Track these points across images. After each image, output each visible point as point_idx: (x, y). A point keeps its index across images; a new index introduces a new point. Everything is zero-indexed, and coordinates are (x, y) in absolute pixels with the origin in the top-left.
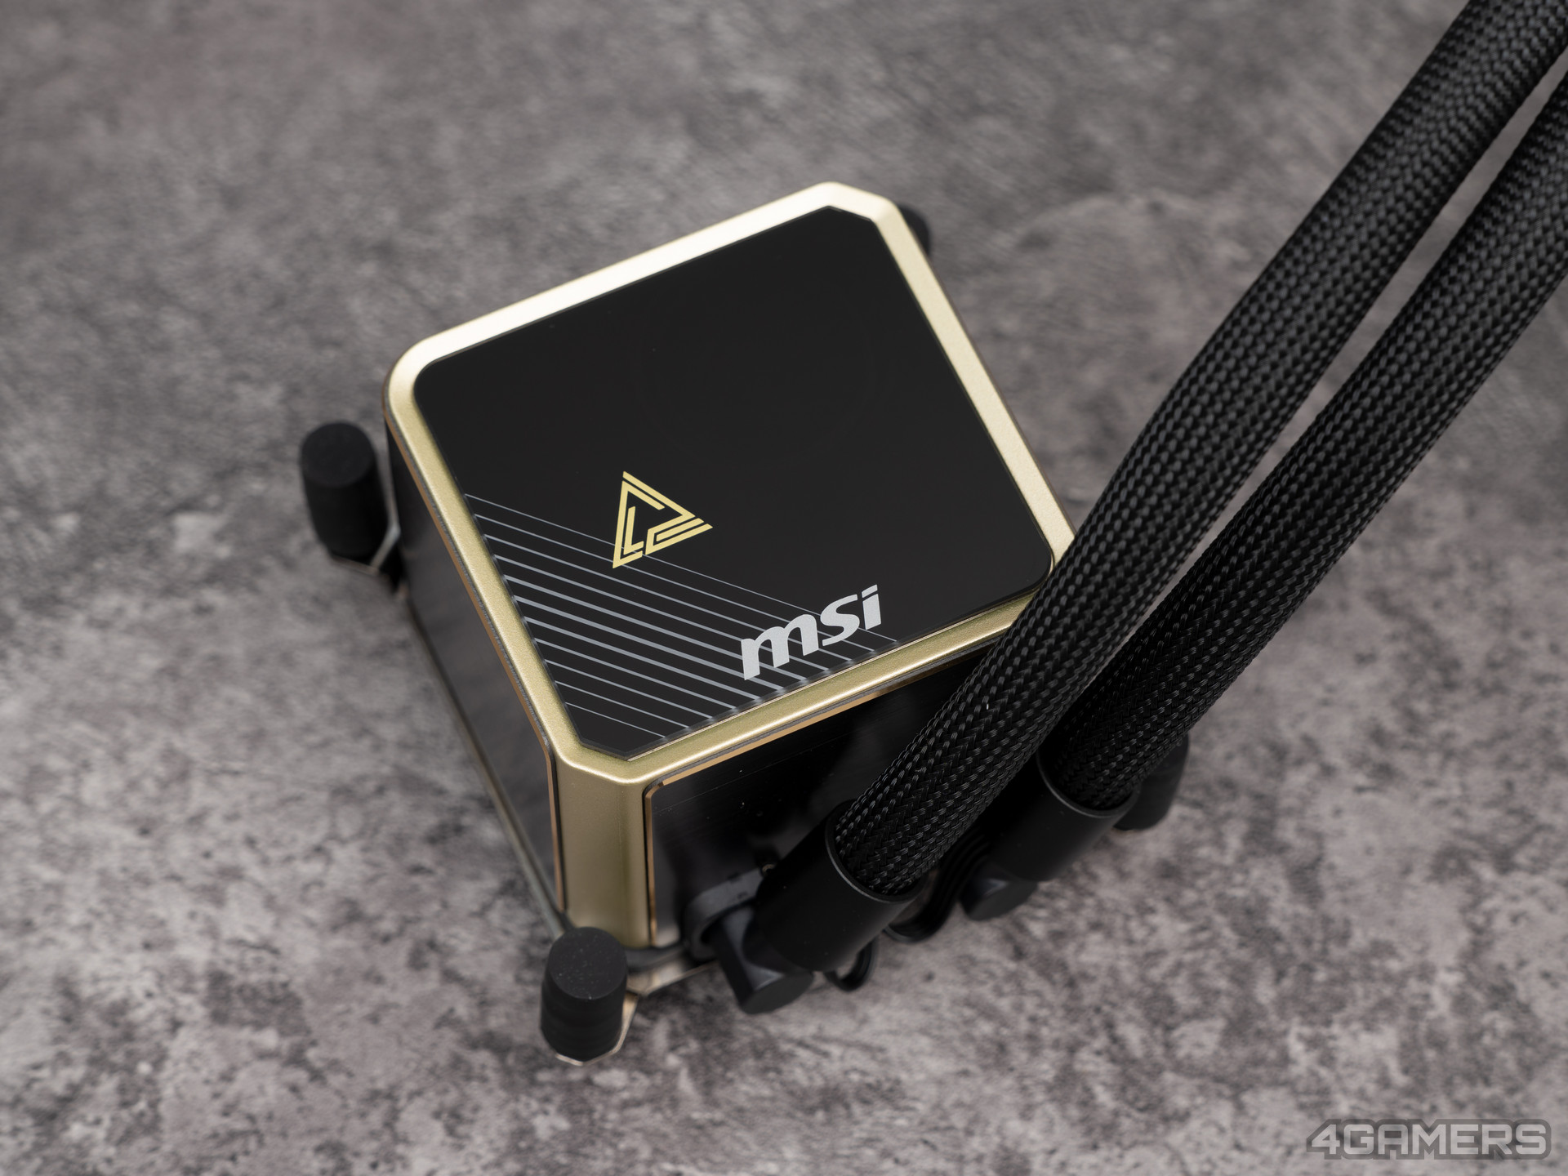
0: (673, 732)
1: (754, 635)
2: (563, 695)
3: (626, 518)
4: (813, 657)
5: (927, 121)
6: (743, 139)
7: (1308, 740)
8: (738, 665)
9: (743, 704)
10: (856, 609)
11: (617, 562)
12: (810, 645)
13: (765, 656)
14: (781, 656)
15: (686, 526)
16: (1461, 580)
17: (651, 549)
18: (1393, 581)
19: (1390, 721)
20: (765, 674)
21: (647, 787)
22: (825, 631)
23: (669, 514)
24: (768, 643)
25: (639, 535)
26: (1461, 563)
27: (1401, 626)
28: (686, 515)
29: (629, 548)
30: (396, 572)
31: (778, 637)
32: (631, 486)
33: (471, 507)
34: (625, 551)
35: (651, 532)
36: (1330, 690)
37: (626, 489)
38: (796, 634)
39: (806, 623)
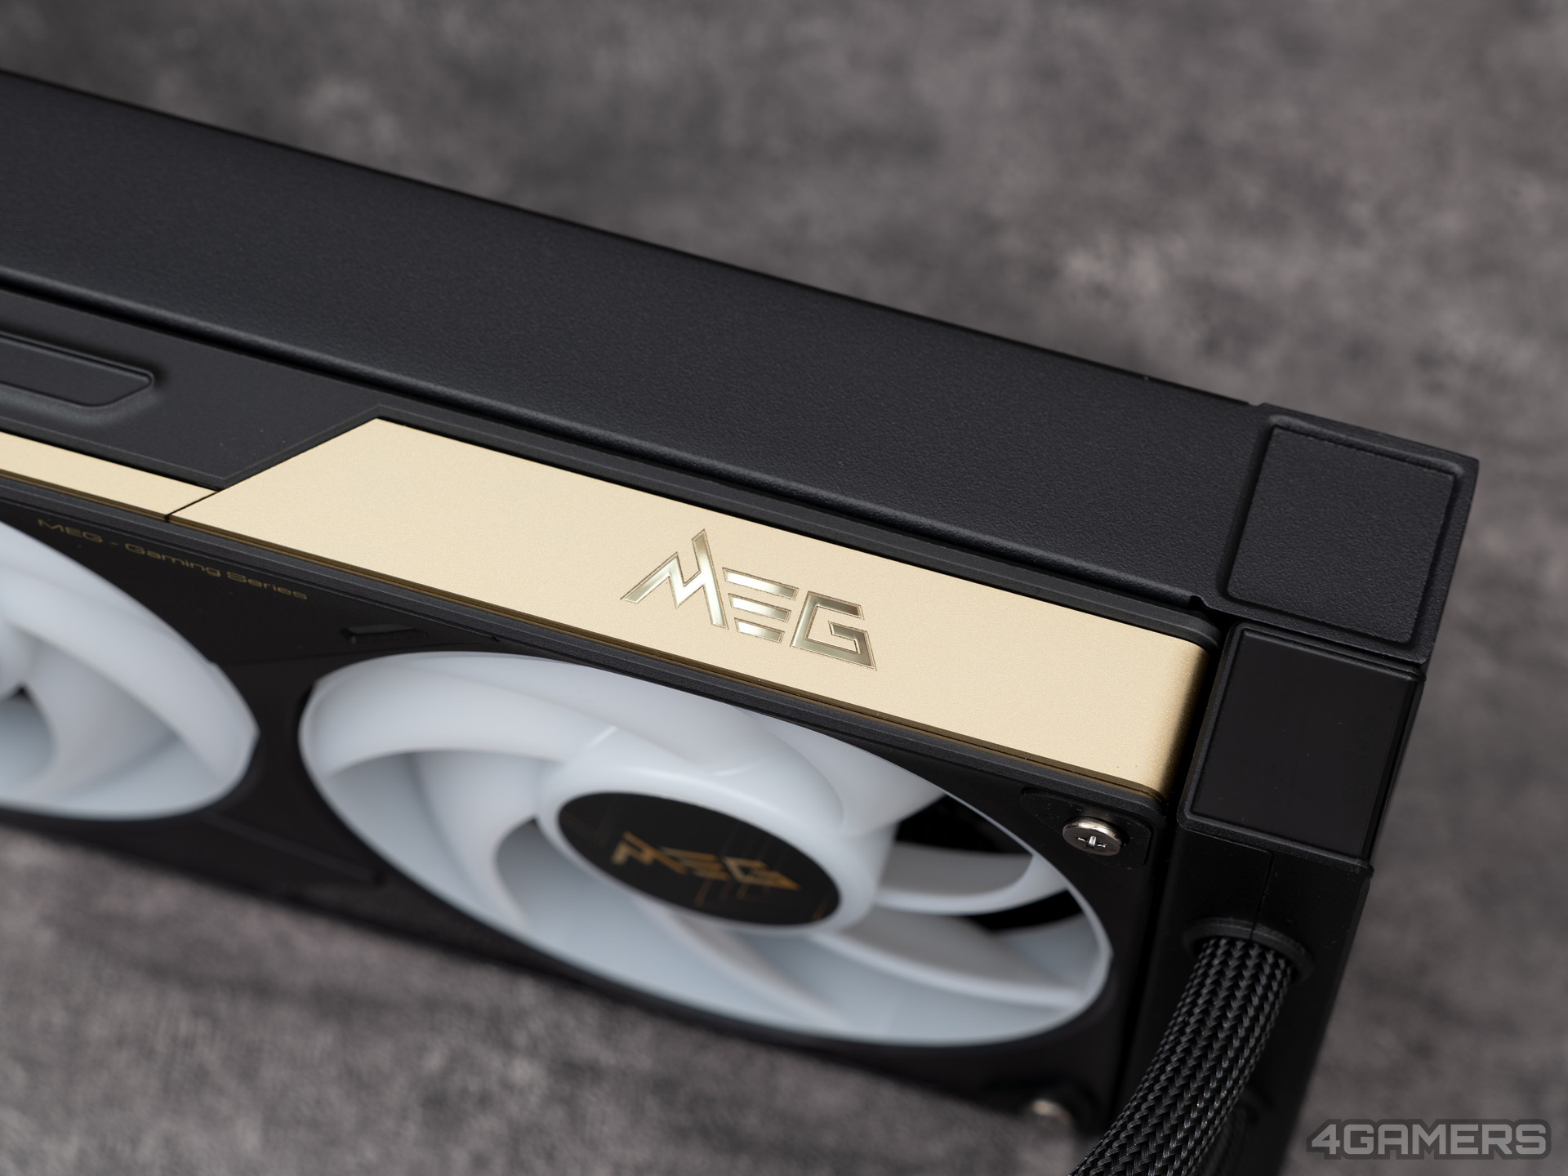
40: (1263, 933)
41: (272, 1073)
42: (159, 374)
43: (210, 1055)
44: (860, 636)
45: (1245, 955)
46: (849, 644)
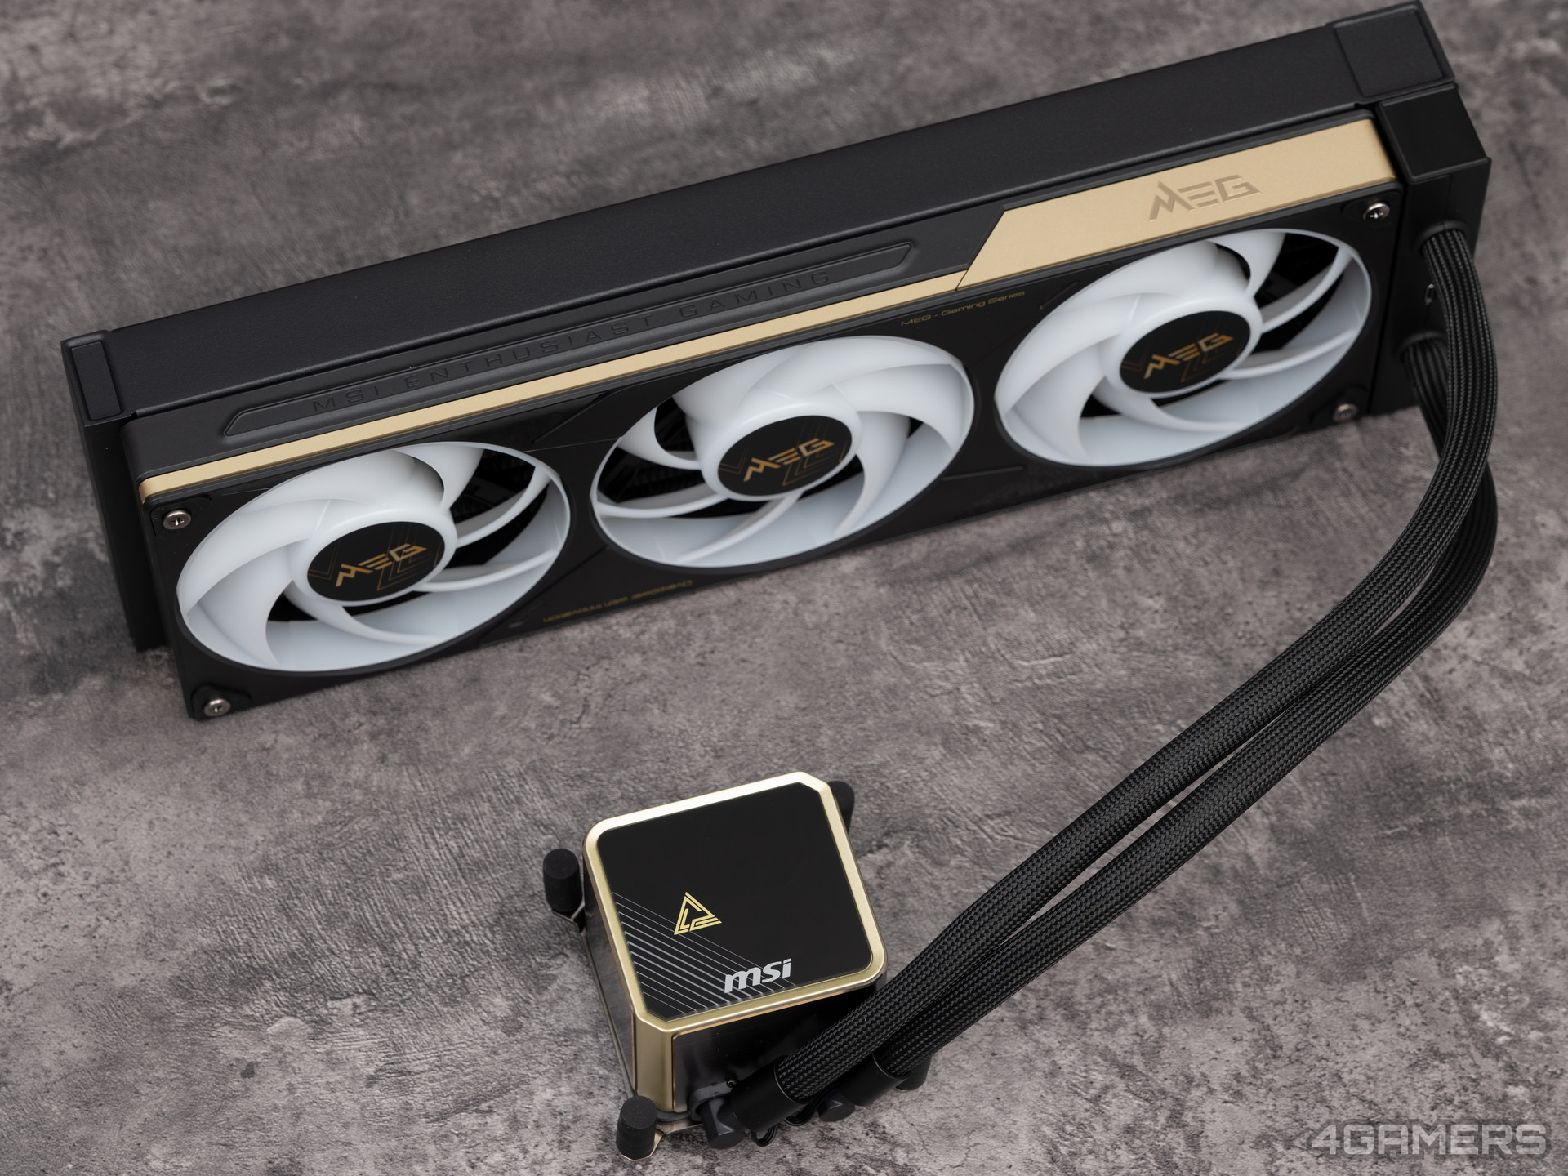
0: (688, 1011)
1: (732, 973)
2: (643, 988)
3: (684, 913)
4: (757, 987)
5: (1061, 752)
6: (969, 751)
7: (1203, 1075)
8: (723, 986)
9: (722, 1003)
10: (780, 968)
11: (677, 932)
12: (756, 981)
13: (736, 984)
14: (743, 985)
15: (710, 920)
16: (1288, 1008)
17: (692, 928)
18: (1256, 1004)
19: (1244, 1071)
20: (734, 991)
21: (674, 1034)
22: (764, 976)
23: (703, 914)
24: (738, 978)
25: (688, 922)
26: (1290, 999)
27: (1257, 1026)
28: (711, 915)
29: (683, 927)
30: (582, 922)
31: (743, 976)
32: (688, 899)
33: (615, 899)
34: (681, 928)
35: (694, 921)
36: (1218, 1052)
37: (686, 900)
38: (751, 976)
39: (756, 971)
40: (1448, 225)
41: (1019, 586)
42: (913, 242)
43: (988, 594)
44: (1246, 185)
45: (1446, 238)
46: (1244, 190)
